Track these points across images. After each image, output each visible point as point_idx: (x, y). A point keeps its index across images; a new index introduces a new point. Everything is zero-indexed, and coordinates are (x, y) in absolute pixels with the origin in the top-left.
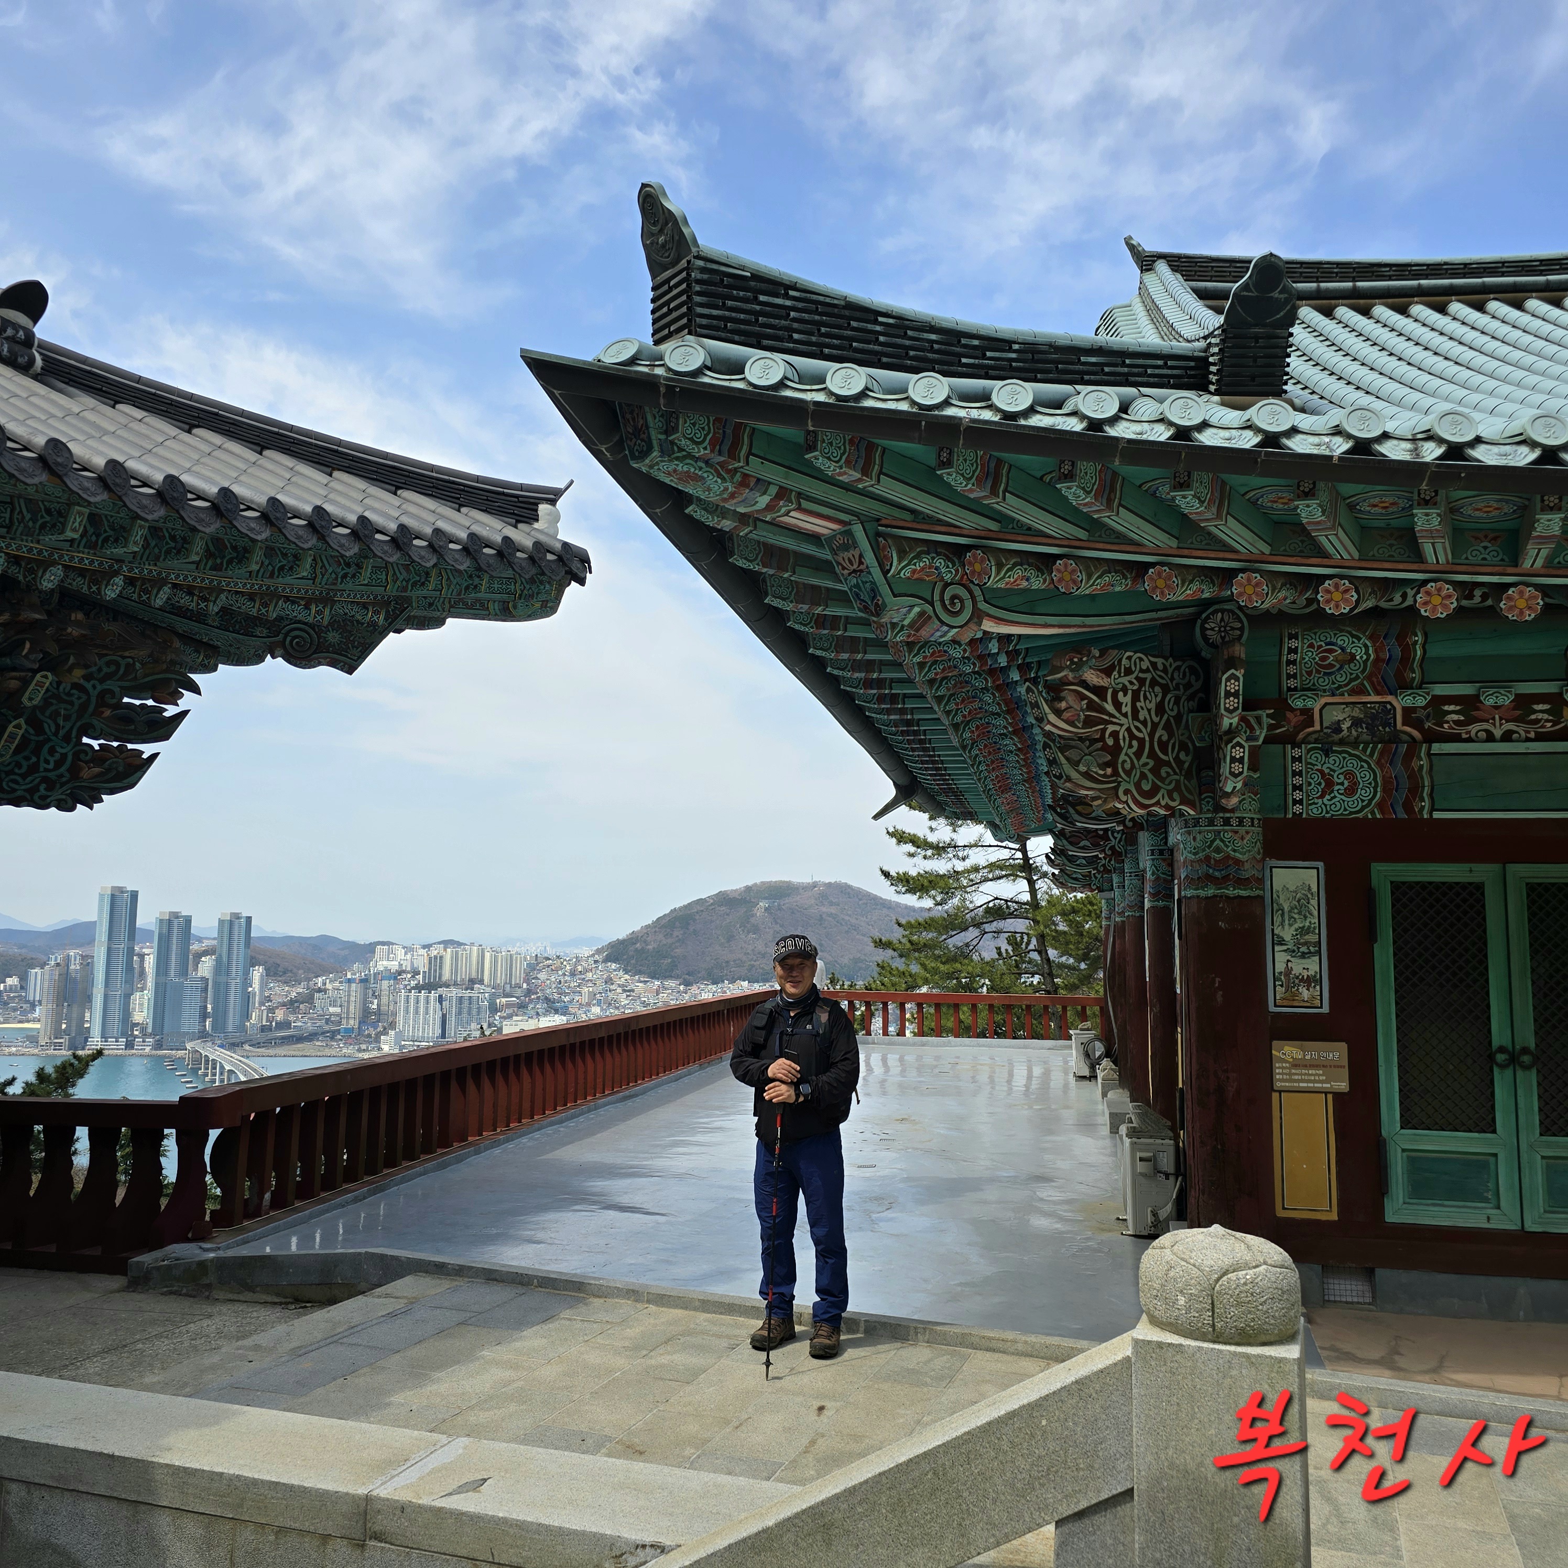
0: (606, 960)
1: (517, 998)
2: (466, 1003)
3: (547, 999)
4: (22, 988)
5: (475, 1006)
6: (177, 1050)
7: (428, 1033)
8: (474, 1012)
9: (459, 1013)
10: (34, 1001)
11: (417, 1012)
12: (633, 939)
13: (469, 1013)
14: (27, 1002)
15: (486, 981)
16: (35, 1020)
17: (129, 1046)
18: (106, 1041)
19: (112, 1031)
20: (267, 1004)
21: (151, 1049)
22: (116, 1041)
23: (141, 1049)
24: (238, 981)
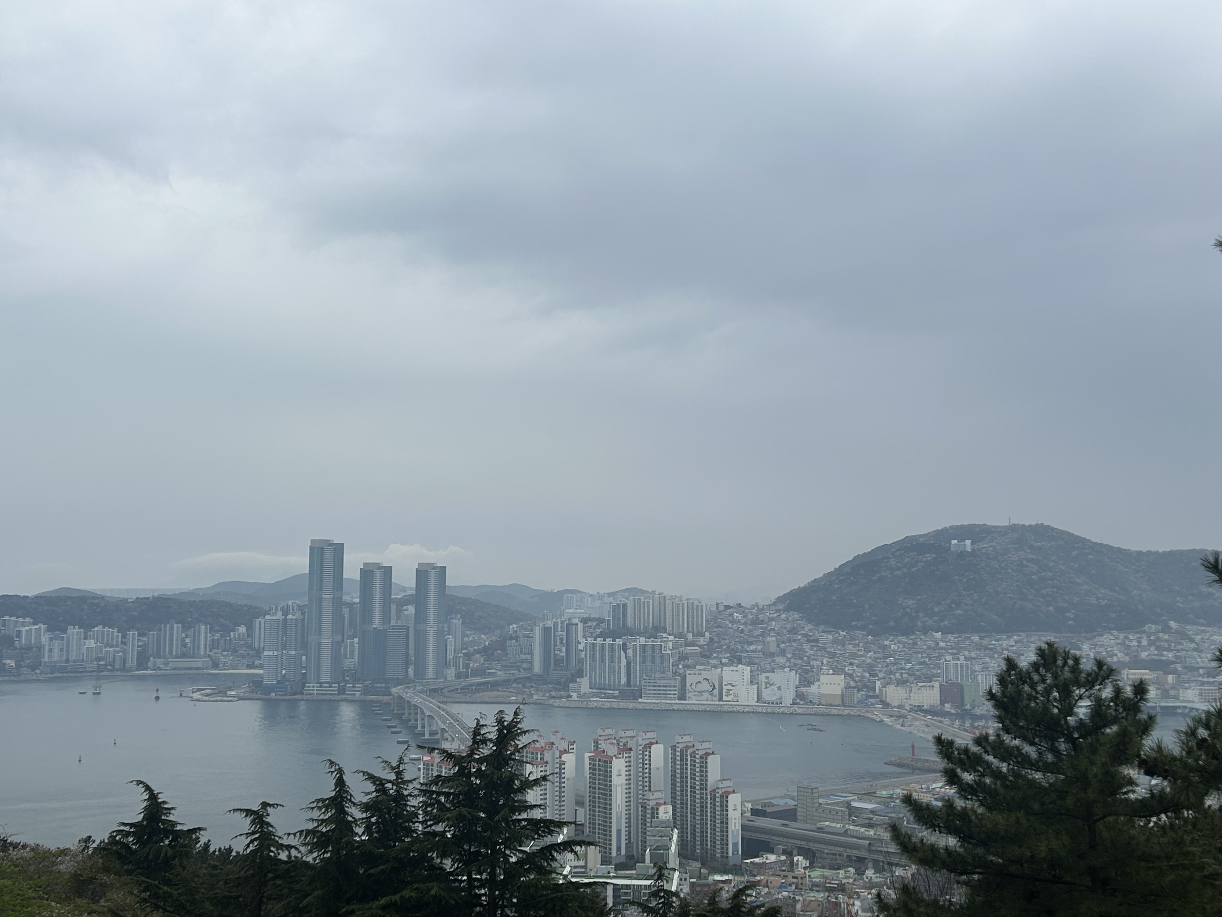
0: (787, 609)
1: (699, 646)
2: (649, 652)
3: (729, 650)
4: (248, 636)
5: (657, 655)
6: (384, 695)
7: (614, 681)
8: (658, 661)
9: (643, 662)
10: (259, 647)
11: (602, 660)
12: (814, 587)
13: (653, 662)
14: (253, 649)
15: (668, 629)
16: (261, 667)
17: (342, 691)
18: (321, 687)
19: (325, 677)
20: (463, 651)
21: (361, 694)
22: (330, 687)
23: (351, 694)
24: (436, 629)
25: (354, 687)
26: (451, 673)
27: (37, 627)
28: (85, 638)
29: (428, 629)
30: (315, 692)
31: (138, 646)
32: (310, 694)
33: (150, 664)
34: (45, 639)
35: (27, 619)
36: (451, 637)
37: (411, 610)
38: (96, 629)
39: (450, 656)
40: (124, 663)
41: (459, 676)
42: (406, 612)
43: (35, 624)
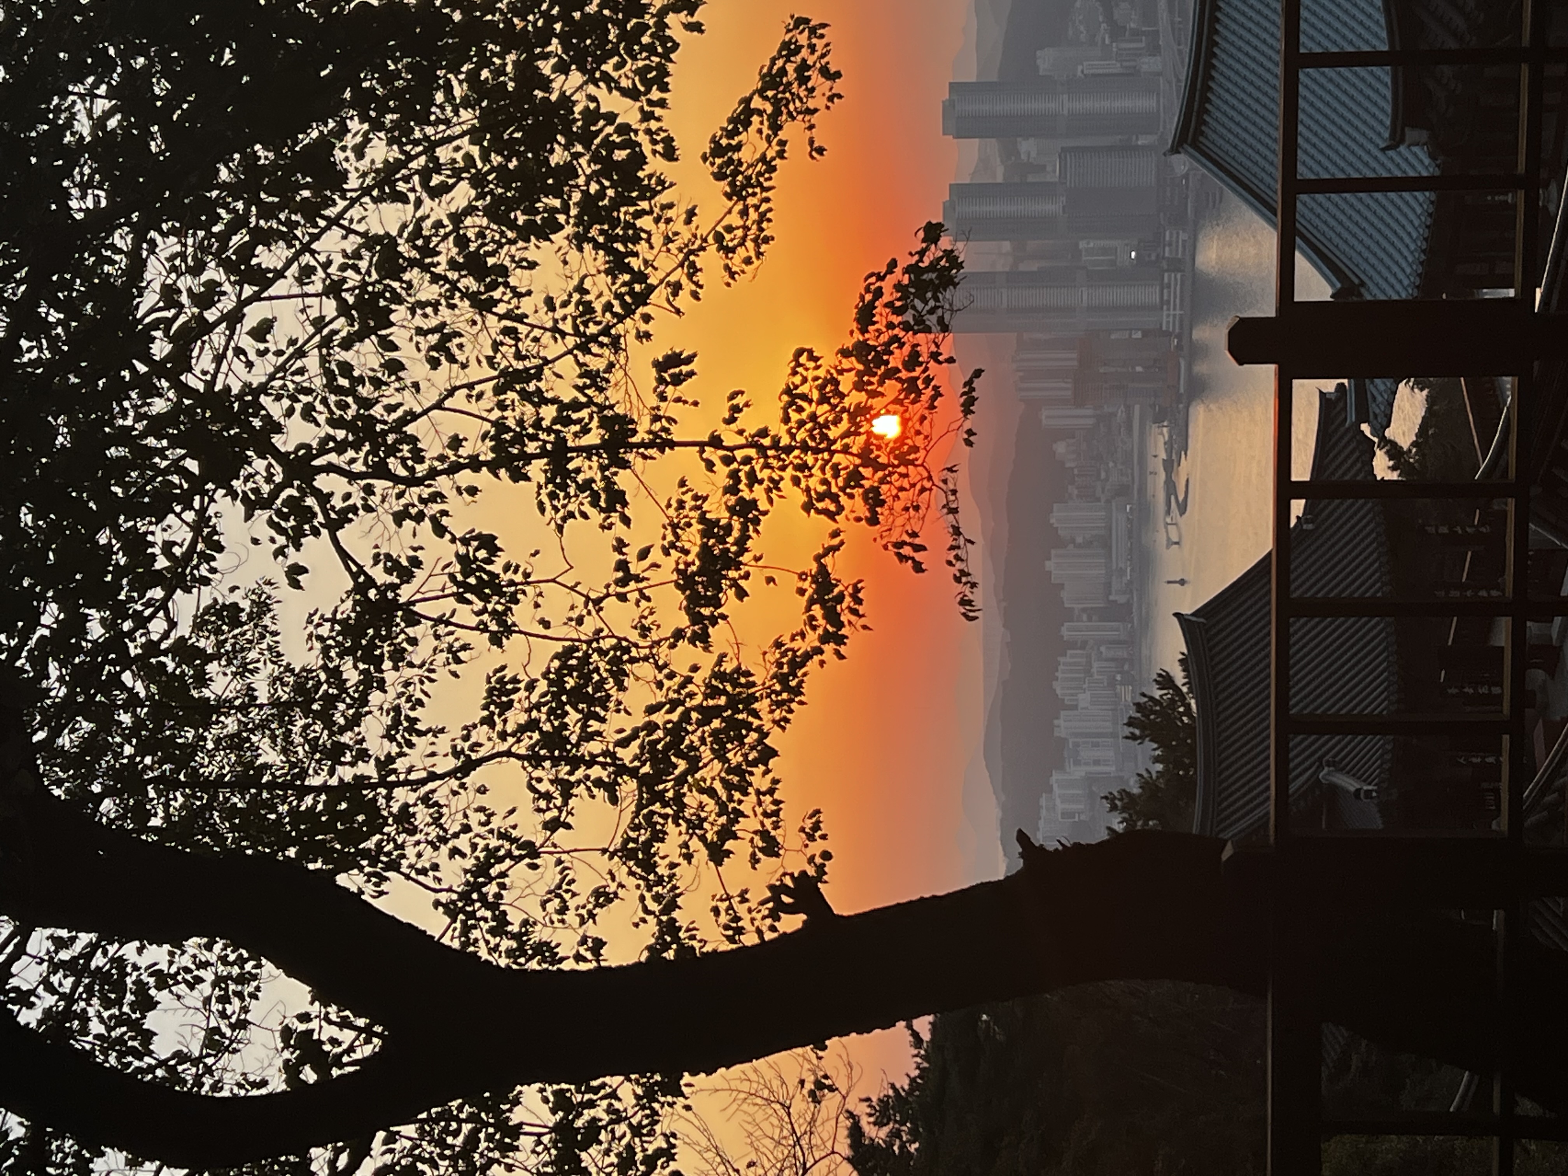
17: (1176, 265)
18: (1168, 302)
19: (1150, 295)
20: (1107, 41)
21: (1184, 230)
22: (1169, 287)
23: (1184, 247)
24: (1066, 96)
25: (1170, 245)
26: (1149, 64)
27: (1055, 786)
28: (1075, 707)
29: (1066, 112)
30: (1178, 312)
31: (1090, 620)
32: (1181, 321)
33: (1122, 599)
34: (1078, 772)
35: (1043, 802)
36: (1080, 68)
37: (1028, 147)
38: (1059, 692)
39: (1116, 67)
40: (1119, 642)
41: (1154, 50)
42: (1033, 154)
43: (1050, 790)
